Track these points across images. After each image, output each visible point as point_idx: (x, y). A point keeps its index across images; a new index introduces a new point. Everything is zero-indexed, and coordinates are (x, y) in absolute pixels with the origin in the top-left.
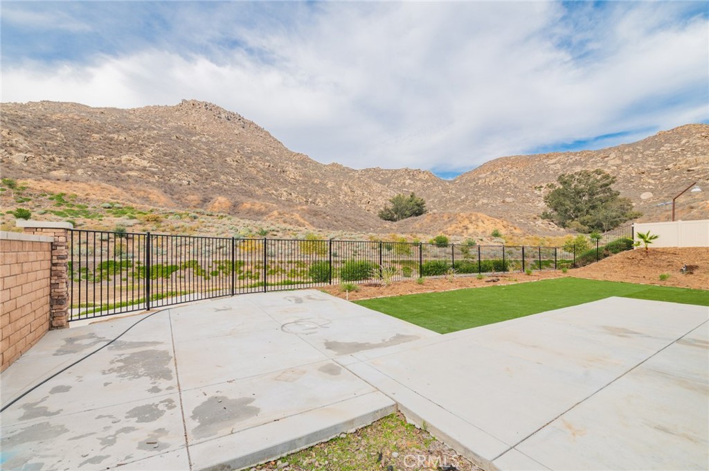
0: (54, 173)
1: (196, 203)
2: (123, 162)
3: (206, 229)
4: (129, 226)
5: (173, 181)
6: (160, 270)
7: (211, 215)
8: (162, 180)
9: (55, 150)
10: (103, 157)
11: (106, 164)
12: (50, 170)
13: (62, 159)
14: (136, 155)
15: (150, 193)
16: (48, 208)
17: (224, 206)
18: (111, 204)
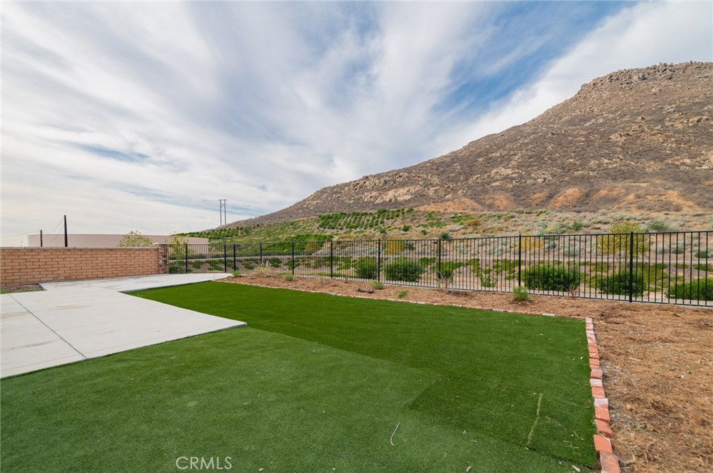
0: (447, 197)
1: (539, 200)
2: (492, 176)
3: (514, 228)
4: (455, 231)
5: (528, 182)
6: (448, 266)
7: (530, 213)
8: (518, 184)
9: (452, 181)
10: (479, 176)
11: (480, 181)
12: (445, 195)
13: (455, 185)
14: (503, 167)
15: (496, 199)
16: (422, 223)
17: (569, 198)
18: (456, 214)
